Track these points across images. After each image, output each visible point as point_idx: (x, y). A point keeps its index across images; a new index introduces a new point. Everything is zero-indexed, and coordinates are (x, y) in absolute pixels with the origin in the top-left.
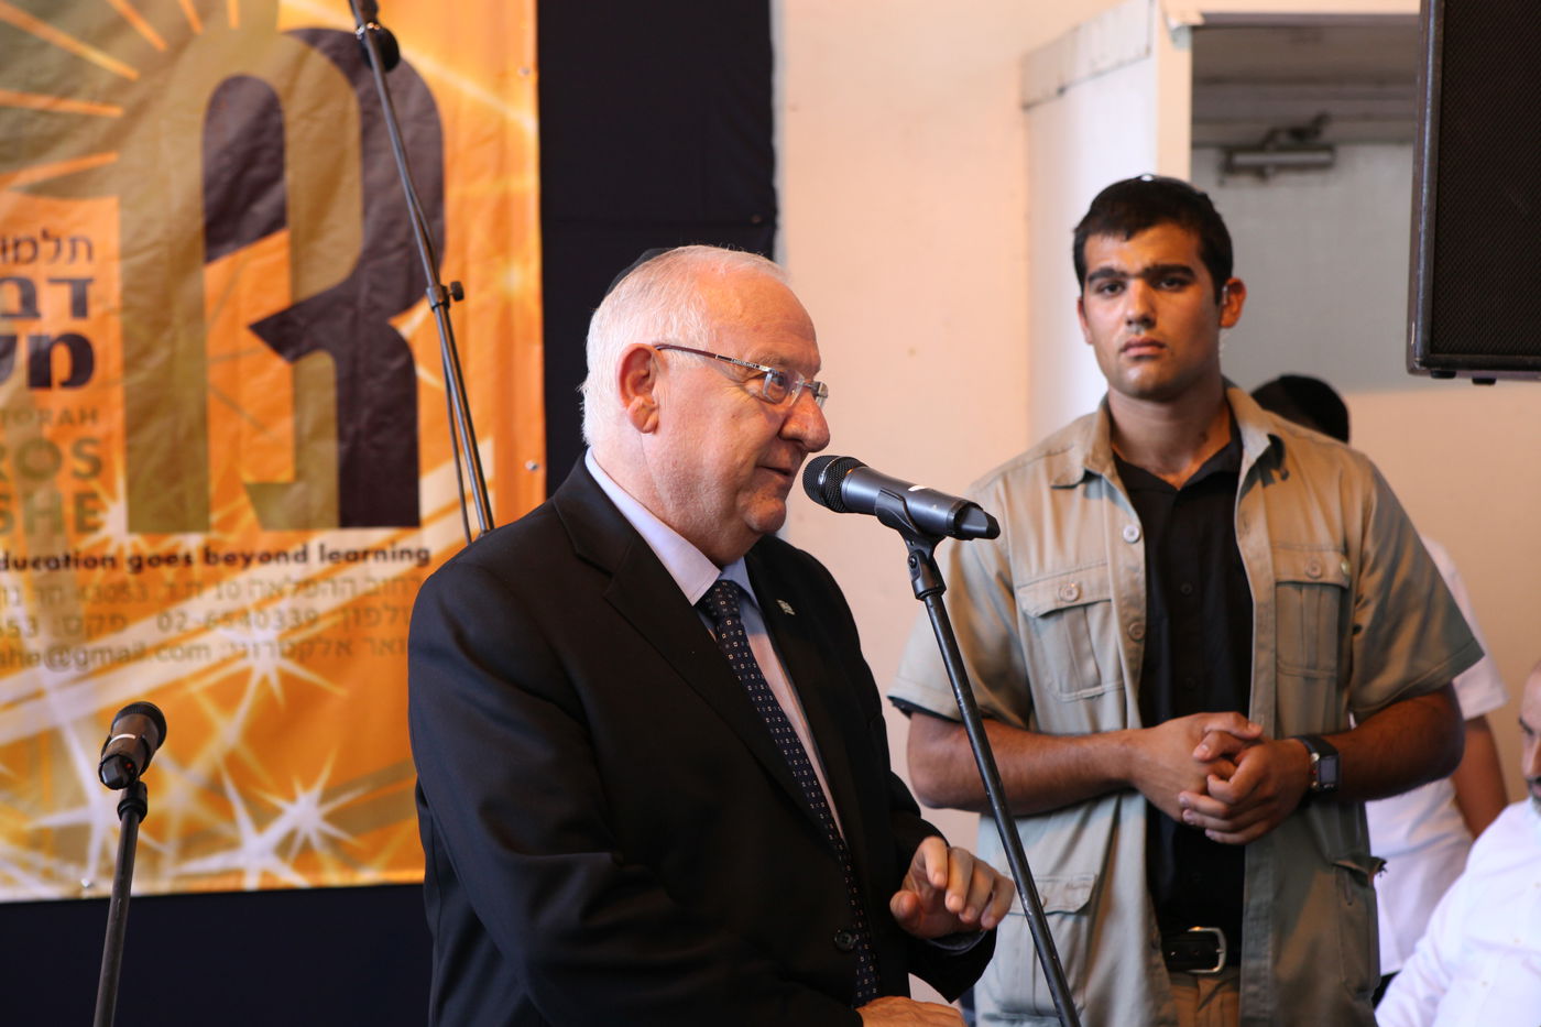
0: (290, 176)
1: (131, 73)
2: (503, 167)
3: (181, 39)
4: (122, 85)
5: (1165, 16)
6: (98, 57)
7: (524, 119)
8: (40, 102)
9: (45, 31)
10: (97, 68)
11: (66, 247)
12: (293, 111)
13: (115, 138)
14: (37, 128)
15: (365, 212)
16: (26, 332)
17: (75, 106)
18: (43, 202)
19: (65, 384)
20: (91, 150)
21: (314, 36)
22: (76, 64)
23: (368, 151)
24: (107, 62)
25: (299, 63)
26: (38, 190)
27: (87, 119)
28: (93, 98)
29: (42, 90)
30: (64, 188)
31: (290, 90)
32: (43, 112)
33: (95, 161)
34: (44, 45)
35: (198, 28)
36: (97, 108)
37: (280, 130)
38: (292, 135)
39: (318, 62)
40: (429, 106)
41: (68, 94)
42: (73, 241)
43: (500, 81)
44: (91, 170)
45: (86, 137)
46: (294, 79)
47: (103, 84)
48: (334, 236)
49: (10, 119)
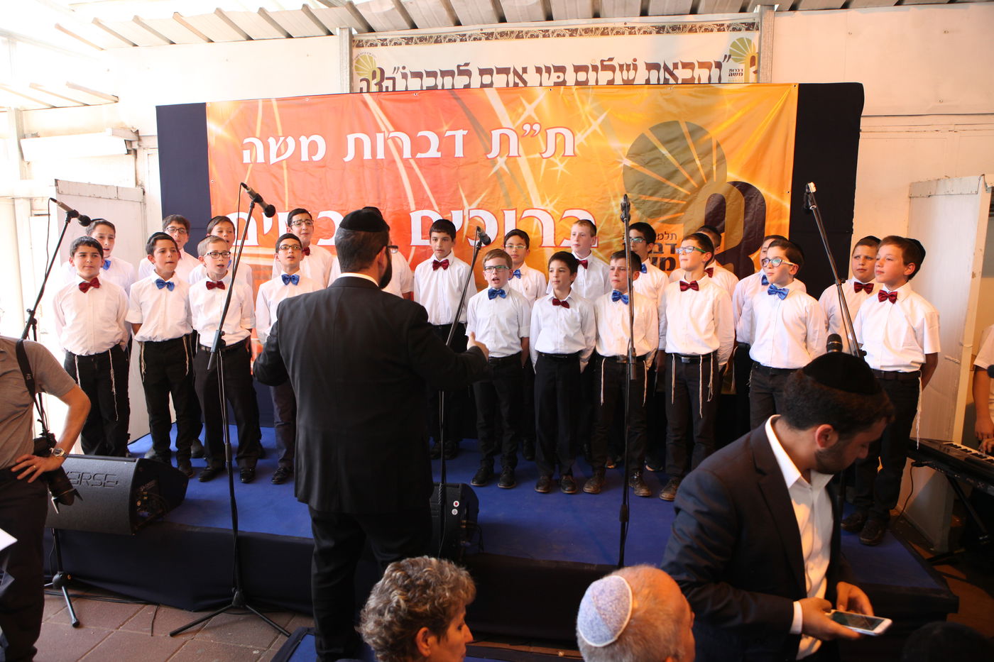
0: (726, 218)
1: (689, 193)
2: (780, 217)
3: (701, 184)
4: (686, 196)
5: (986, 184)
6: (680, 189)
7: (787, 205)
8: (666, 200)
9: (669, 183)
10: (681, 192)
11: (670, 236)
12: (728, 203)
13: (684, 209)
14: (665, 207)
15: (744, 228)
16: (660, 256)
17: (675, 201)
18: (665, 225)
19: (668, 270)
20: (677, 212)
21: (735, 184)
22: (676, 191)
23: (746, 213)
24: (683, 191)
25: (730, 191)
26: (664, 222)
27: (677, 204)
28: (679, 200)
29: (667, 198)
30: (672, 221)
31: (728, 197)
32: (667, 203)
33: (679, 215)
34: (668, 186)
35: (706, 182)
36: (680, 202)
37: (725, 207)
38: (727, 209)
39: (736, 190)
40: (763, 201)
41: (673, 199)
42: (672, 234)
43: (781, 195)
44: (677, 217)
45: (677, 209)
46: (729, 194)
47: (682, 195)
48: (736, 234)
49: (659, 204)
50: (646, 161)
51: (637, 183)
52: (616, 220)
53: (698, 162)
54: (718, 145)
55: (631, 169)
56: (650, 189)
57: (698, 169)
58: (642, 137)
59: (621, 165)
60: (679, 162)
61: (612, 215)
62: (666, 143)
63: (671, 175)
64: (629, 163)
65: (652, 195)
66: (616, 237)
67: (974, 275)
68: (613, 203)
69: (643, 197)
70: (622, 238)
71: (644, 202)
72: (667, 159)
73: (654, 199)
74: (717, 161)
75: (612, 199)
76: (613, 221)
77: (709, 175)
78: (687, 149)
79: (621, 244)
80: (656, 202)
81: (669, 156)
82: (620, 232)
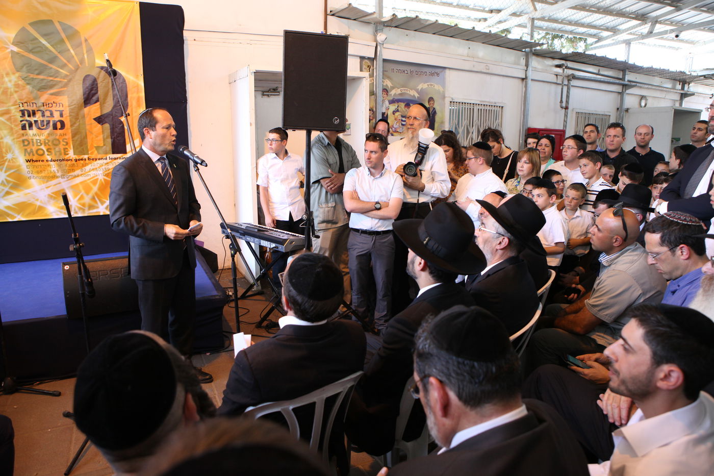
0: (99, 92)
1: (68, 74)
2: (138, 92)
3: (77, 68)
4: (67, 76)
6: (61, 71)
7: (141, 83)
8: (51, 78)
9: (51, 66)
10: (62, 72)
11: (58, 105)
12: (99, 81)
13: (66, 85)
14: (51, 83)
15: (113, 99)
16: (52, 120)
17: (58, 79)
18: (53, 96)
19: (59, 129)
20: (62, 88)
21: (102, 68)
22: (57, 72)
23: (113, 89)
25: (100, 72)
26: (52, 94)
27: (60, 82)
28: (61, 78)
29: (51, 76)
30: (57, 94)
31: (98, 77)
32: (52, 80)
33: (62, 89)
34: (51, 68)
35: (80, 66)
36: (62, 80)
37: (97, 84)
38: (99, 85)
39: (103, 73)
40: (124, 81)
41: (56, 78)
42: (59, 103)
43: (137, 77)
44: (61, 91)
45: (60, 85)
46: (99, 75)
47: (63, 75)
48: (108, 103)
49: (45, 81)
50: (30, 48)
51: (25, 65)
52: (11, 92)
53: (72, 51)
54: (86, 40)
55: (18, 53)
56: (36, 70)
57: (73, 57)
58: (23, 29)
59: (9, 50)
60: (57, 51)
61: (7, 88)
62: (44, 35)
63: (53, 60)
64: (15, 49)
65: (38, 74)
66: (14, 105)
68: (6, 79)
69: (32, 76)
70: (18, 106)
71: (33, 79)
72: (47, 48)
73: (41, 77)
74: (87, 52)
75: (5, 76)
76: (9, 93)
77: (82, 61)
78: (62, 41)
79: (18, 110)
80: (42, 80)
81: (48, 45)
82: (16, 101)
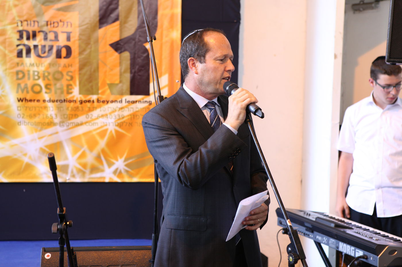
0: (120, 8)
2: (172, 7)
11: (66, 24)
15: (138, 17)
16: (56, 45)
18: (61, 12)
19: (65, 58)
23: (139, 3)
26: (59, 10)
30: (66, 9)
33: (72, 3)
42: (67, 22)
44: (71, 5)
48: (130, 23)
52: (9, 6)
66: (11, 23)
67: (336, 57)
70: (16, 25)
76: (7, 8)
79: (16, 31)
82: (14, 19)
